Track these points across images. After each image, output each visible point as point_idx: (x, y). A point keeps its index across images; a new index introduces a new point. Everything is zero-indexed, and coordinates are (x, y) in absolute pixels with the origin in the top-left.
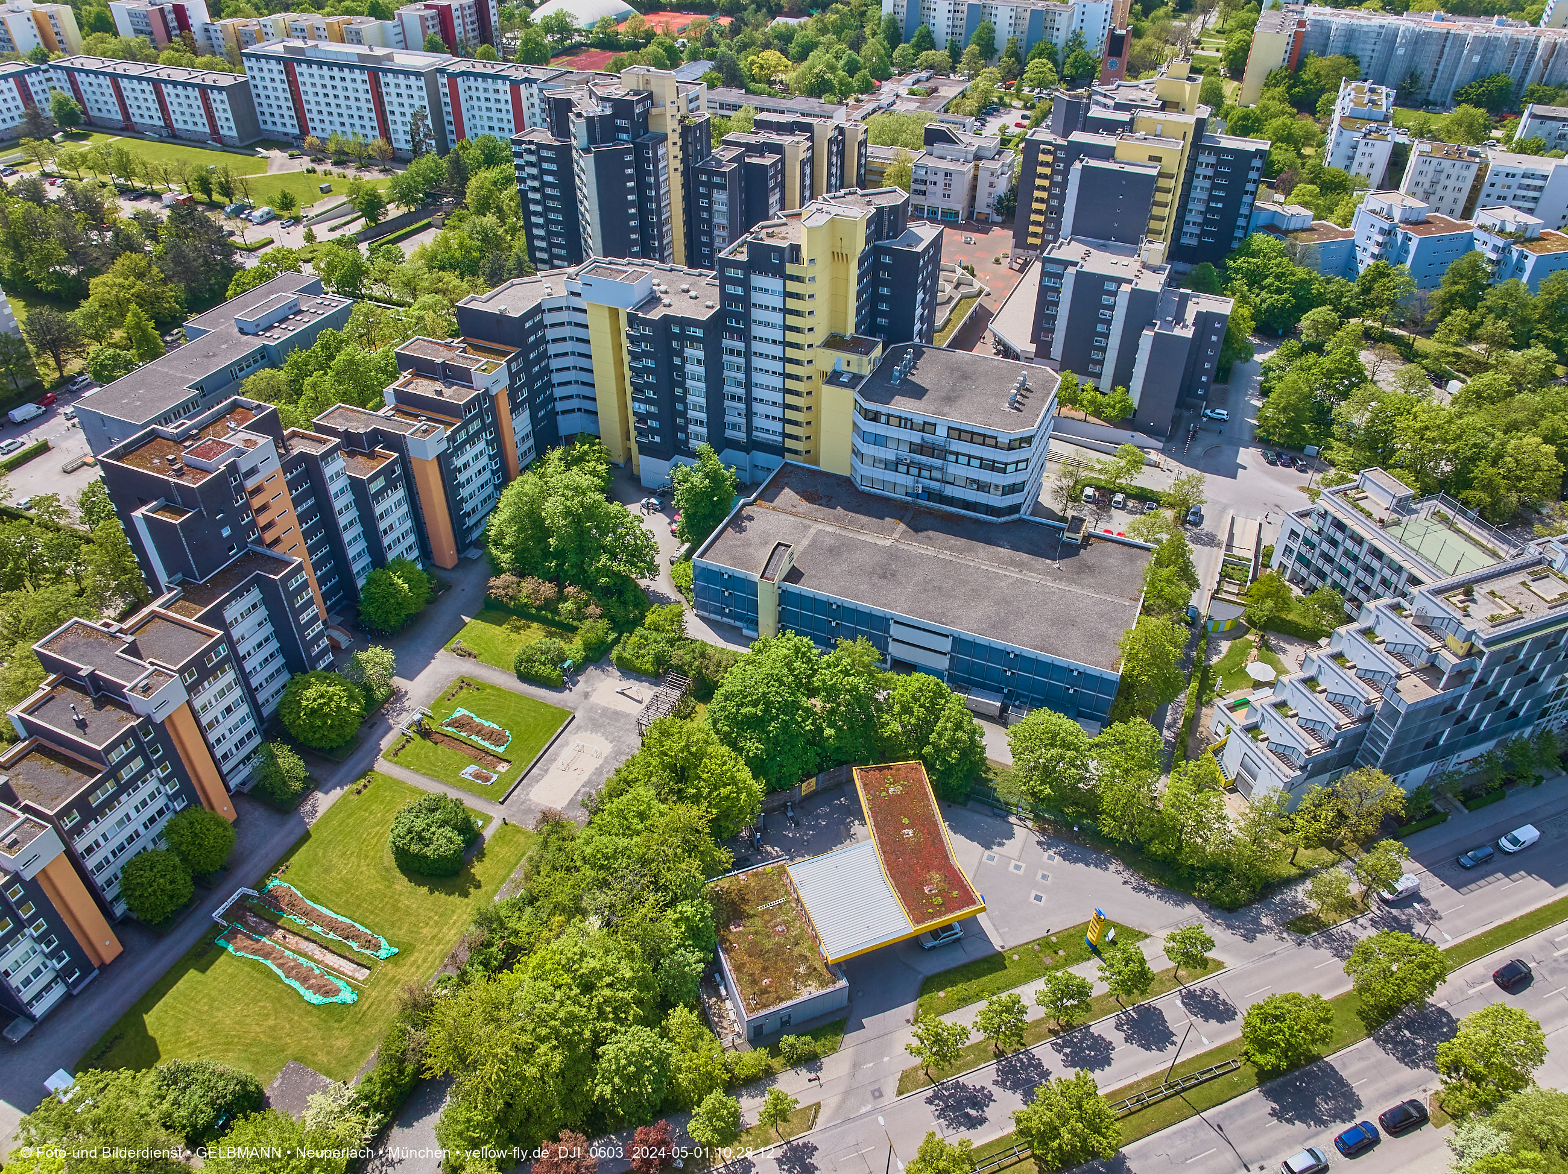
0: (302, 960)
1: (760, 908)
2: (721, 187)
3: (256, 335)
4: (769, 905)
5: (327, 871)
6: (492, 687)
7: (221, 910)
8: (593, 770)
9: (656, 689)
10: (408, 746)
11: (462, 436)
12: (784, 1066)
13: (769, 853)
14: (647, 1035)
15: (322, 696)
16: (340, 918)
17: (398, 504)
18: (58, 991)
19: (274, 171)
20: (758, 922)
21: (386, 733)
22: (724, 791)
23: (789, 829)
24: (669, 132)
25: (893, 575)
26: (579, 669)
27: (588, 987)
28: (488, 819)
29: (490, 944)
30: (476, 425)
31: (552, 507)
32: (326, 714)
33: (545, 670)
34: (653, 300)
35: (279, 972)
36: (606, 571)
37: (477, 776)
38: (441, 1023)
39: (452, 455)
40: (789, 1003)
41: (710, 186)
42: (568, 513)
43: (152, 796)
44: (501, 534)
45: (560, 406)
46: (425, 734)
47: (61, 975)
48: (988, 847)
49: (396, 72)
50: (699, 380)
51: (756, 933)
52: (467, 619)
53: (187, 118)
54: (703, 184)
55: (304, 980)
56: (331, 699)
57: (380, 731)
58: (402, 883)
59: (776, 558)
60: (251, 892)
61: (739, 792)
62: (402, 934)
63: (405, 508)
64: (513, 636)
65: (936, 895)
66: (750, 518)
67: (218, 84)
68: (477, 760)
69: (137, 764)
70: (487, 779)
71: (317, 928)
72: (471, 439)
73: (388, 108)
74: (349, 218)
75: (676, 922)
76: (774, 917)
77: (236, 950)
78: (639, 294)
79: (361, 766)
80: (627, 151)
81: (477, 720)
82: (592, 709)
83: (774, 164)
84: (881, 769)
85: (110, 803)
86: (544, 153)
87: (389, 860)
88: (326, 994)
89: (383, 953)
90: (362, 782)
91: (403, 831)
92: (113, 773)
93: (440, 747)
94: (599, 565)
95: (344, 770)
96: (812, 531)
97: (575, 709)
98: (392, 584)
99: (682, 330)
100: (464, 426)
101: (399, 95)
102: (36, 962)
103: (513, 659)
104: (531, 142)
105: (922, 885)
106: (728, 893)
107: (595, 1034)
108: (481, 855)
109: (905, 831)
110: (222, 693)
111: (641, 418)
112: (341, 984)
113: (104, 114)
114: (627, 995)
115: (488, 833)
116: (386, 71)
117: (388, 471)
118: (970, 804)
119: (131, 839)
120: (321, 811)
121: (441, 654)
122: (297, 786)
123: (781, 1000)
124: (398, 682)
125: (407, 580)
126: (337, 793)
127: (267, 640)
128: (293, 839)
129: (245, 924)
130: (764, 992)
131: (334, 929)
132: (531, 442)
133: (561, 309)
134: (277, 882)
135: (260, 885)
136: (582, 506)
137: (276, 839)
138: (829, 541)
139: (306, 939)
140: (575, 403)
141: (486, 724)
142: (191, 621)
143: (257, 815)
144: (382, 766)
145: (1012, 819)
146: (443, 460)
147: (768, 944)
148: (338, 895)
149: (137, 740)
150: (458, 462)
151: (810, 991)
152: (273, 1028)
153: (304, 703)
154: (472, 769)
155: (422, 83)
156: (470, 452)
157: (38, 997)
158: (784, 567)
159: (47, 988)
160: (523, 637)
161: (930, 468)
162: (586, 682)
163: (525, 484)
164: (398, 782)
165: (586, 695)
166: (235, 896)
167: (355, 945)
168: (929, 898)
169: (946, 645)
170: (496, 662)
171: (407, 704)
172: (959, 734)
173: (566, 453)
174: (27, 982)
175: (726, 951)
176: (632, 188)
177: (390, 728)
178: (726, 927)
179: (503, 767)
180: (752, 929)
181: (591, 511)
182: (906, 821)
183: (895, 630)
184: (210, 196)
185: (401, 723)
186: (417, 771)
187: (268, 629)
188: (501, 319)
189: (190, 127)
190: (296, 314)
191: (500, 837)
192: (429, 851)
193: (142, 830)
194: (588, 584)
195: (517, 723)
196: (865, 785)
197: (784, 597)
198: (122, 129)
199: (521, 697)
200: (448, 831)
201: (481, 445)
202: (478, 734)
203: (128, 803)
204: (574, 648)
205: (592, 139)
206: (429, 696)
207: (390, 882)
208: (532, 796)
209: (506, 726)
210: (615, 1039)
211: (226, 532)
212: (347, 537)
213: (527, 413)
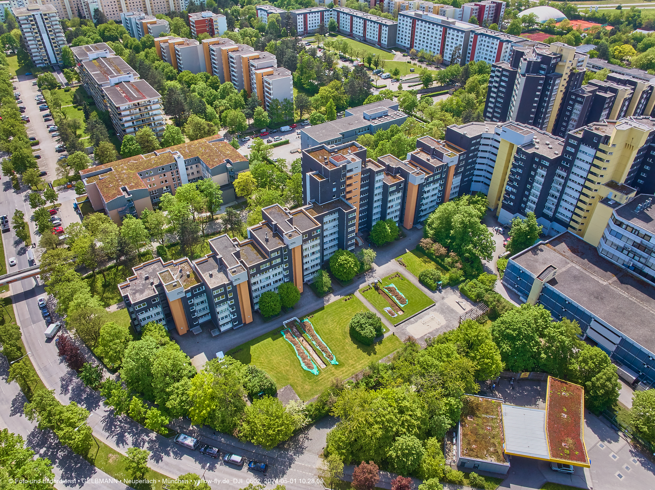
0: (305, 351)
1: (483, 416)
2: (581, 103)
3: (369, 120)
4: (488, 416)
5: (325, 324)
6: (408, 281)
7: (286, 322)
8: (435, 329)
9: (473, 307)
10: (369, 290)
11: (431, 179)
12: (468, 484)
13: (496, 395)
14: (417, 442)
15: (346, 260)
16: (323, 343)
17: (398, 198)
18: (230, 326)
19: (395, 60)
20: (480, 421)
21: (363, 282)
22: (486, 361)
23: (509, 389)
24: (564, 74)
25: (602, 299)
26: (445, 286)
27: (401, 412)
28: (388, 330)
29: (371, 377)
30: (438, 177)
31: (457, 218)
32: (345, 268)
33: (431, 282)
34: (531, 145)
35: (297, 352)
36: (470, 251)
37: (390, 312)
38: (343, 398)
39: (425, 186)
40: (480, 460)
41: (575, 101)
42: (462, 222)
43: (279, 273)
44: (433, 223)
45: (475, 178)
46: (377, 288)
47: (233, 321)
48: (602, 439)
49: (454, 29)
50: (540, 184)
51: (478, 425)
52: (407, 251)
53: (372, 35)
54: (572, 100)
55: (304, 359)
56: (348, 263)
57: (361, 281)
58: (349, 340)
59: (547, 271)
60: (298, 320)
61: (493, 364)
62: (342, 358)
63: (400, 201)
64: (423, 264)
65: (567, 449)
66: (541, 250)
67: (387, 24)
68: (392, 306)
69: (279, 260)
70: (393, 315)
71: (314, 343)
72: (434, 182)
73: (446, 43)
74: (417, 83)
75: (446, 404)
76: (488, 421)
77: (286, 338)
78: (526, 140)
79: (350, 291)
80: (542, 79)
81: (398, 291)
82: (443, 304)
83: (610, 98)
84: (562, 382)
85: (266, 270)
86: (505, 73)
87: (347, 329)
88: (309, 367)
89: (333, 362)
90: (348, 297)
91: (356, 321)
92: (270, 261)
93: (380, 295)
94: (468, 248)
95: (344, 290)
96: (569, 266)
97: (437, 302)
98: (385, 228)
99: (540, 161)
100: (433, 176)
101: (452, 39)
102: (227, 313)
103: (419, 273)
104: (500, 67)
105: (562, 441)
106: (472, 403)
107: (397, 431)
108: (380, 342)
109: (563, 414)
110: (313, 246)
111: (508, 193)
112: (315, 366)
113: (344, 29)
114: (415, 423)
115: (386, 335)
116: (450, 28)
117: (398, 185)
118: (601, 417)
119: (268, 285)
120: (331, 301)
121: (393, 261)
122: (326, 289)
123: (478, 457)
124: (374, 265)
125: (391, 228)
126: (338, 297)
127: (335, 233)
128: (317, 307)
129: (292, 330)
130: (472, 450)
131: (320, 346)
132: (458, 189)
133: (489, 138)
134: (307, 320)
135: (301, 319)
136: (469, 222)
137: (312, 305)
138: (575, 273)
139: (310, 345)
140: (481, 179)
141: (400, 294)
142: (312, 217)
143: (309, 294)
144: (357, 294)
145: (620, 434)
146: (421, 186)
147: (481, 432)
148: (325, 334)
149: (281, 252)
150: (426, 189)
151: (492, 460)
152: (288, 371)
153: (339, 260)
154: (389, 308)
155: (463, 35)
156: (432, 186)
157: (224, 325)
158: (550, 277)
159: (227, 323)
160: (426, 266)
161: (640, 256)
162: (445, 293)
163: (449, 206)
164: (360, 302)
165: (443, 298)
166: (292, 319)
167: (324, 355)
168: (563, 448)
169: (617, 340)
170: (412, 272)
171: (374, 275)
172: (608, 383)
173: (471, 198)
174: (223, 318)
175: (462, 425)
176: (538, 95)
177: (365, 281)
178: (466, 416)
179: (400, 313)
180: (476, 422)
181: (472, 225)
182: (565, 410)
183: (593, 324)
184: (370, 65)
185: (370, 281)
186: (369, 301)
187: (336, 229)
188: (463, 137)
189: (372, 38)
190: (385, 116)
191: (390, 339)
192: (362, 333)
193: (272, 283)
194: (460, 254)
195: (412, 298)
196: (552, 386)
197: (545, 290)
198: (348, 35)
199: (417, 289)
200: (372, 328)
201: (437, 185)
202: (396, 296)
203: (271, 273)
204: (445, 278)
205: (527, 71)
206: (383, 275)
207: (345, 338)
208: (407, 328)
209: (407, 298)
210: (404, 437)
211: (334, 190)
212: (375, 205)
213: (460, 177)
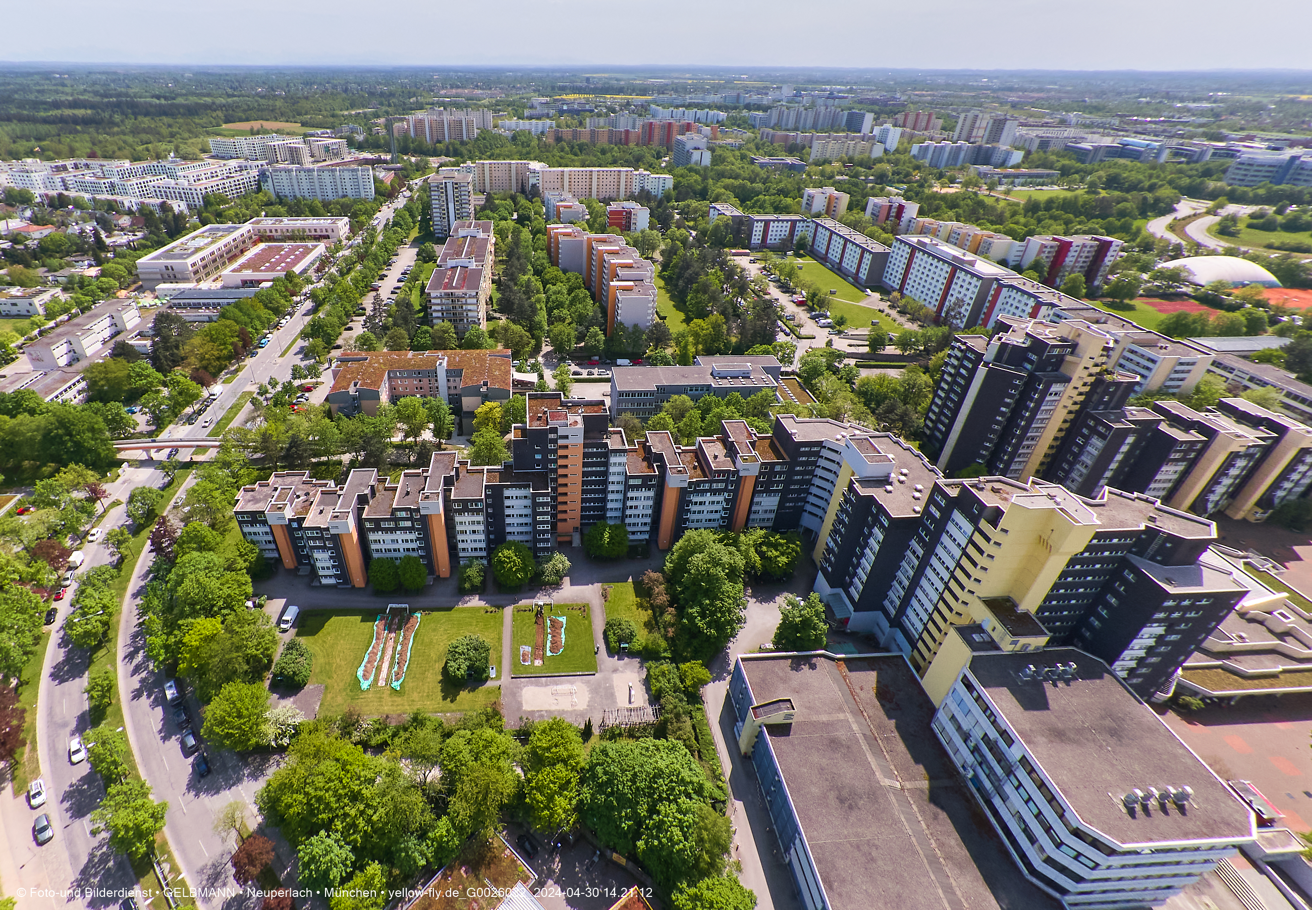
0: (380, 653)
3: (715, 378)
5: (434, 630)
6: (590, 622)
7: (393, 605)
8: (561, 708)
10: (526, 613)
11: (707, 486)
16: (409, 654)
18: (333, 581)
21: (529, 598)
24: (1075, 378)
26: (631, 654)
28: (498, 678)
30: (721, 486)
32: (504, 567)
33: (612, 638)
35: (370, 650)
37: (524, 655)
39: (691, 492)
43: (412, 541)
45: (809, 508)
46: (539, 614)
47: (335, 576)
52: (630, 580)
55: (368, 662)
57: (530, 595)
60: (409, 609)
62: (411, 685)
63: (650, 502)
64: (634, 608)
68: (535, 647)
69: (409, 524)
70: (525, 661)
71: (399, 647)
72: (714, 492)
77: (376, 625)
79: (503, 602)
80: (1019, 377)
81: (563, 631)
82: (607, 679)
85: (390, 530)
86: (969, 355)
88: (364, 675)
89: (395, 684)
90: (494, 609)
92: (396, 520)
93: (535, 626)
95: (497, 598)
97: (601, 671)
98: (602, 534)
100: (711, 482)
102: (328, 564)
104: (964, 343)
108: (473, 690)
112: (372, 678)
115: (489, 684)
117: (646, 479)
119: (395, 550)
120: (469, 605)
121: (598, 586)
122: (468, 586)
124: (567, 581)
125: (610, 537)
126: (482, 604)
128: (446, 605)
129: (391, 619)
131: (401, 654)
132: (773, 516)
134: (419, 615)
135: (413, 611)
137: (443, 599)
139: (393, 648)
140: (820, 512)
141: (563, 636)
142: (484, 484)
143: (454, 583)
144: (509, 611)
146: (683, 493)
148: (422, 644)
149: (411, 515)
150: (695, 499)
152: (340, 667)
153: (500, 554)
154: (528, 649)
156: (708, 498)
157: (325, 576)
159: (329, 576)
162: (625, 663)
163: (700, 536)
164: (502, 624)
165: (615, 670)
166: (403, 606)
167: (396, 669)
170: (609, 612)
171: (554, 594)
174: (322, 568)
176: (1005, 413)
177: (534, 598)
179: (538, 663)
183: (798, 844)
185: (541, 600)
186: (513, 626)
188: (789, 437)
191: (490, 691)
193: (402, 550)
195: (572, 650)
199: (592, 638)
201: (720, 498)
202: (553, 636)
203: (399, 536)
204: (641, 642)
206: (565, 599)
208: (525, 688)
209: (566, 646)
211: (538, 457)
213: (778, 499)
